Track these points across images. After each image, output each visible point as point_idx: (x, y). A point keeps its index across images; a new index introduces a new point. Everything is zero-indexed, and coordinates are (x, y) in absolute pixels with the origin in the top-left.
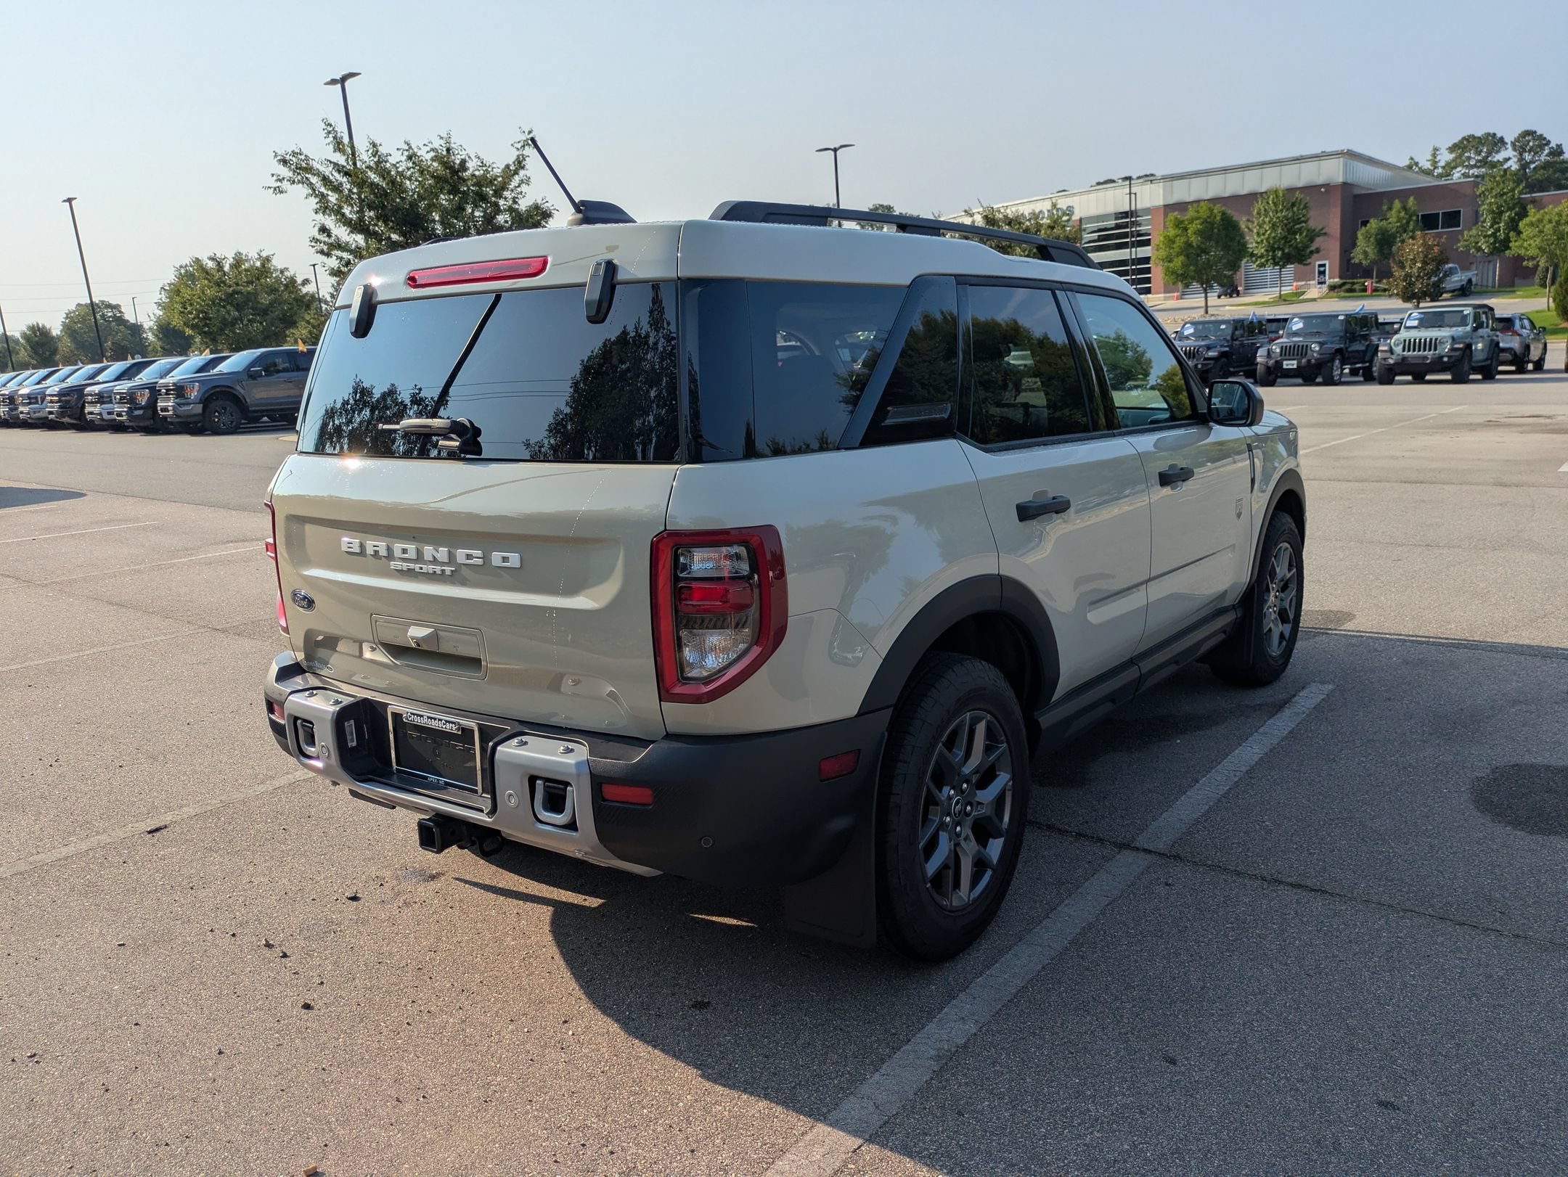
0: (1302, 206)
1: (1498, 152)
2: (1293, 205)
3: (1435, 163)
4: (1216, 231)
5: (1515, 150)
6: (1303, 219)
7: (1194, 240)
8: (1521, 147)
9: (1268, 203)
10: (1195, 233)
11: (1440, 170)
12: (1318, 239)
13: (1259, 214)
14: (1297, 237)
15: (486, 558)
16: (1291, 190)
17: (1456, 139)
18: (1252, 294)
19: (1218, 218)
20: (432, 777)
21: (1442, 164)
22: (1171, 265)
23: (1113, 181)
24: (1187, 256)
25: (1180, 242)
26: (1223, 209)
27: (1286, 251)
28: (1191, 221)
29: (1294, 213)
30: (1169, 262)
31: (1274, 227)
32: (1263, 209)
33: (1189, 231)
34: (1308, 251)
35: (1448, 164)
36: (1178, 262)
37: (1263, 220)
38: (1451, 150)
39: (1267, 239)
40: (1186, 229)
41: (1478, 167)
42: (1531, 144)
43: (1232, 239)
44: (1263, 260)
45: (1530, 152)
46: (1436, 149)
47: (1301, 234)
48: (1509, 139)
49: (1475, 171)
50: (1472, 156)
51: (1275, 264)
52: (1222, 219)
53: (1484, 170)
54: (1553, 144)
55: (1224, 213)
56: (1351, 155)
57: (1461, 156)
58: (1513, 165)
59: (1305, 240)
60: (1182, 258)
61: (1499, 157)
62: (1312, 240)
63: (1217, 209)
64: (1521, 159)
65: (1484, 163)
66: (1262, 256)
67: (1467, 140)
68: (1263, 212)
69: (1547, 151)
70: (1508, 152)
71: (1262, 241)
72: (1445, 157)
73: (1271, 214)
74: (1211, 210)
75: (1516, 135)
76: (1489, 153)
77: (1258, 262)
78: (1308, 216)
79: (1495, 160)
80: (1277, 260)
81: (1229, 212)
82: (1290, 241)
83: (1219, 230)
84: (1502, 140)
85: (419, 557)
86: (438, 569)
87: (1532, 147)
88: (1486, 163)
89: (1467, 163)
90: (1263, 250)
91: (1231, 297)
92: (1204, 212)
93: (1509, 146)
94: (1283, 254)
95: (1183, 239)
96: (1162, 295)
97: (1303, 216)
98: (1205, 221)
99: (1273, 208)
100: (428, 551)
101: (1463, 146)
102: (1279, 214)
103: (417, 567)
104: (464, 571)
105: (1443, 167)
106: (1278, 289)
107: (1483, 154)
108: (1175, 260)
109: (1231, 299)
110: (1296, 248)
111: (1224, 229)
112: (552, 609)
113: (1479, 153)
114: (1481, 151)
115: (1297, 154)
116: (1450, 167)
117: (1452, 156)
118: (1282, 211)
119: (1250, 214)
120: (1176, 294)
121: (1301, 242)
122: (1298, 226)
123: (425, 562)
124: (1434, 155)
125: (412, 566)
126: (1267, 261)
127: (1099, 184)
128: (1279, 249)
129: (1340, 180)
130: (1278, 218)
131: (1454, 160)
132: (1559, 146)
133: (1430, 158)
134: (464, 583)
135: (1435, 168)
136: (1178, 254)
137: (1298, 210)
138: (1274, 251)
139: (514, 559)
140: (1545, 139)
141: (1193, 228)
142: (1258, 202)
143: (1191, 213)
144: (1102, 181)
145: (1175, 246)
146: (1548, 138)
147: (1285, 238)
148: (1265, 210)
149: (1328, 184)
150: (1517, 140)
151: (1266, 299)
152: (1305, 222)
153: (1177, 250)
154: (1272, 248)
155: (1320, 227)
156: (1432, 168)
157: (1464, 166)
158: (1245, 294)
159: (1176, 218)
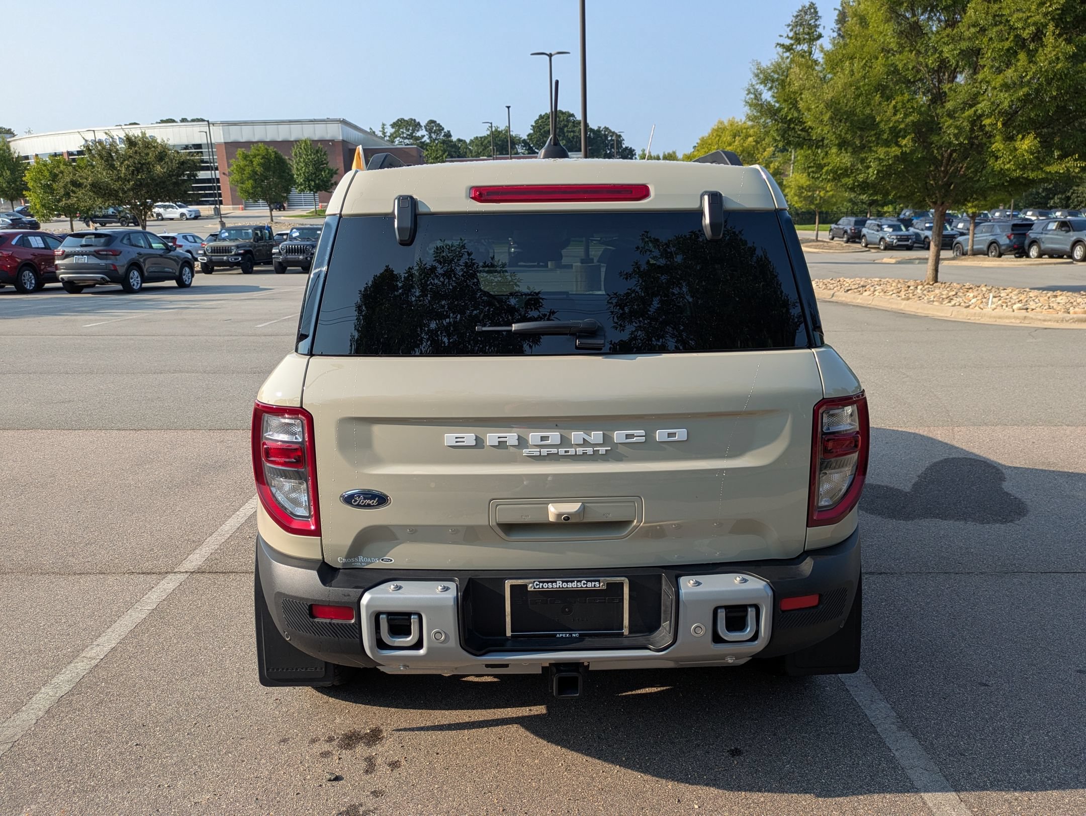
0: (323, 153)
1: (418, 131)
2: (317, 152)
3: (384, 133)
4: (272, 165)
5: (426, 131)
6: (324, 162)
7: (259, 169)
8: (430, 129)
9: (301, 149)
10: (258, 165)
11: (388, 138)
12: (335, 176)
13: (296, 155)
14: (323, 173)
15: (649, 436)
16: (315, 142)
17: (395, 120)
18: (294, 210)
19: (273, 156)
20: (560, 635)
21: (388, 134)
22: (244, 186)
23: (173, 121)
24: (255, 180)
25: (248, 170)
26: (275, 150)
27: (317, 182)
28: (255, 156)
29: (318, 157)
30: (242, 183)
31: (306, 165)
32: (298, 152)
33: (254, 163)
34: (330, 183)
35: (392, 135)
36: (249, 184)
37: (299, 160)
38: (393, 126)
39: (304, 173)
40: (252, 162)
41: (409, 139)
42: (435, 128)
43: (284, 172)
44: (302, 187)
45: (434, 133)
46: (384, 125)
47: (325, 171)
48: (423, 124)
49: (407, 141)
50: (405, 131)
51: (311, 190)
52: (276, 157)
53: (411, 141)
54: (446, 130)
55: (276, 153)
56: (344, 122)
57: (398, 130)
58: (426, 139)
59: (328, 176)
60: (251, 181)
61: (419, 134)
62: (332, 176)
63: (271, 149)
64: (430, 137)
65: (411, 136)
66: (301, 184)
67: (401, 121)
68: (298, 155)
69: (443, 134)
70: (422, 132)
71: (300, 174)
72: (390, 131)
73: (304, 156)
74: (267, 150)
75: (426, 122)
76: (413, 131)
77: (299, 189)
78: (328, 160)
79: (417, 135)
80: (312, 187)
81: (279, 152)
82: (318, 176)
83: (274, 164)
84: (419, 123)
85: (565, 441)
86: (589, 451)
87: (435, 131)
88: (412, 137)
89: (402, 136)
90: (302, 181)
91: (280, 210)
92: (263, 152)
93: (423, 128)
94: (315, 184)
95: (250, 169)
96: (231, 206)
97: (325, 160)
98: (263, 158)
99: (305, 153)
100: (576, 436)
101: (399, 124)
102: (309, 157)
103: (562, 451)
104: (621, 449)
105: (389, 137)
106: (314, 207)
107: (410, 131)
108: (247, 182)
109: (280, 212)
110: (323, 181)
111: (278, 164)
112: (722, 470)
113: (408, 130)
114: (409, 129)
115: (312, 118)
116: (393, 137)
117: (393, 130)
118: (311, 155)
119: (290, 155)
120: (241, 206)
121: (326, 177)
122: (322, 166)
123: (571, 446)
124: (383, 128)
125: (554, 451)
126: (305, 188)
127: (162, 121)
128: (312, 180)
129: (341, 138)
130: (309, 159)
131: (395, 133)
132: (449, 132)
133: (381, 130)
134: (619, 458)
135: (385, 136)
136: (249, 179)
137: (321, 155)
138: (309, 182)
139: (681, 434)
140: (441, 126)
141: (256, 161)
142: (294, 147)
143: (253, 151)
144: (164, 119)
145: (245, 172)
146: (443, 126)
147: (315, 173)
148: (300, 153)
149: (334, 140)
150: (427, 125)
151: (304, 213)
152: (327, 164)
153: (247, 175)
154: (307, 180)
155: (336, 169)
156: (383, 136)
157: (400, 137)
158: (289, 209)
159: (244, 153)
